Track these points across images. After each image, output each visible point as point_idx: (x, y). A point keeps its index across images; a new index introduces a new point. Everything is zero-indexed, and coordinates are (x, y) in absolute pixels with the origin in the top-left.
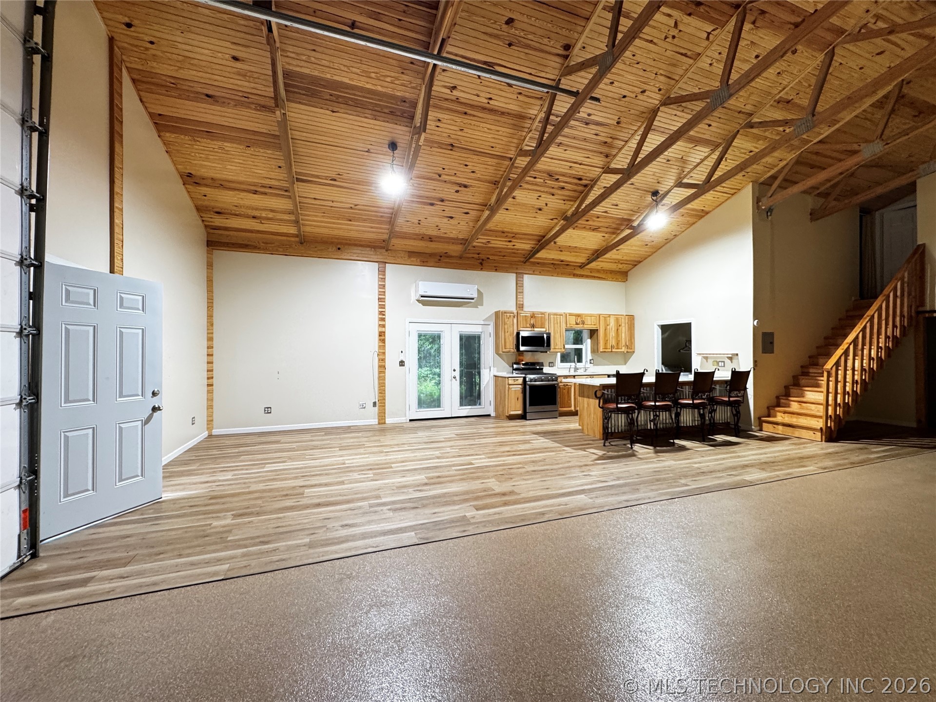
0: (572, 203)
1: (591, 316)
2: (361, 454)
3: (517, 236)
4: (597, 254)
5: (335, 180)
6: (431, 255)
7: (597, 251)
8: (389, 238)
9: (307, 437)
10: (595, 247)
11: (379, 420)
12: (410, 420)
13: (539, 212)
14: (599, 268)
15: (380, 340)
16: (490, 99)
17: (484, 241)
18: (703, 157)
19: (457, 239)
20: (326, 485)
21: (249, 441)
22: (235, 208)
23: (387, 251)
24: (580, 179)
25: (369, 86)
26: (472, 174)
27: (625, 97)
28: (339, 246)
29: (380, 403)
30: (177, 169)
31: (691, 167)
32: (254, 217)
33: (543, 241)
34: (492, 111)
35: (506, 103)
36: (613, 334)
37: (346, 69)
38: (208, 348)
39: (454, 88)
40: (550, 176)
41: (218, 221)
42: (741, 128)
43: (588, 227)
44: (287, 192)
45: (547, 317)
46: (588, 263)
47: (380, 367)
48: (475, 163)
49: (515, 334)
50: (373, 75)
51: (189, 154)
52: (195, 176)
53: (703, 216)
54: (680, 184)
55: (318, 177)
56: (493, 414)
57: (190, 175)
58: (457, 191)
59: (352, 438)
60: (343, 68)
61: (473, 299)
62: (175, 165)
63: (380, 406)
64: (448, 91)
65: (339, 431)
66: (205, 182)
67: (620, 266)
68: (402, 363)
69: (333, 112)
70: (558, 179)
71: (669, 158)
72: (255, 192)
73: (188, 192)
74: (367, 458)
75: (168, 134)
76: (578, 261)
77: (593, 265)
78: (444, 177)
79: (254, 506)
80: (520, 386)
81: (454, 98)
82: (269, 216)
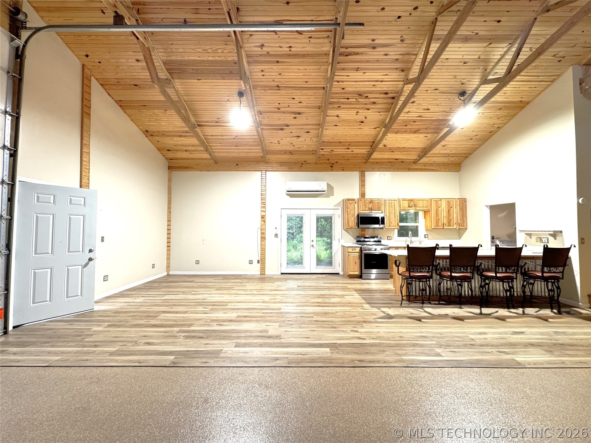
0: (387, 114)
1: (423, 200)
3: (352, 144)
4: (425, 152)
5: (217, 122)
6: (295, 163)
7: (424, 149)
8: (265, 154)
10: (422, 145)
11: (261, 272)
12: (282, 274)
13: (362, 124)
14: (431, 162)
15: (262, 220)
16: (290, 47)
17: (328, 150)
18: (503, 53)
19: (308, 151)
22: (175, 147)
23: (266, 163)
24: (386, 93)
25: (210, 59)
26: (300, 104)
27: (399, 17)
28: (237, 163)
29: (262, 261)
30: (140, 129)
31: (493, 64)
32: (186, 151)
33: (373, 145)
34: (296, 56)
35: (303, 48)
36: (444, 214)
37: (193, 51)
38: (168, 226)
39: (262, 46)
40: (360, 95)
41: (170, 155)
42: (539, 15)
43: (409, 130)
45: (383, 202)
46: (420, 160)
47: (262, 238)
48: (299, 96)
49: (356, 215)
50: (210, 51)
51: (142, 120)
52: (149, 131)
53: (525, 106)
54: (485, 81)
55: (207, 122)
56: (341, 273)
57: (147, 131)
58: (295, 118)
60: (191, 51)
61: (324, 191)
62: (138, 127)
63: (261, 263)
64: (259, 49)
66: (155, 134)
67: (453, 159)
68: (276, 235)
69: (198, 80)
70: (367, 97)
71: (466, 61)
72: (181, 136)
73: (150, 141)
75: (128, 111)
76: (411, 158)
77: (424, 160)
78: (282, 109)
80: (358, 254)
81: (266, 53)
82: (193, 149)
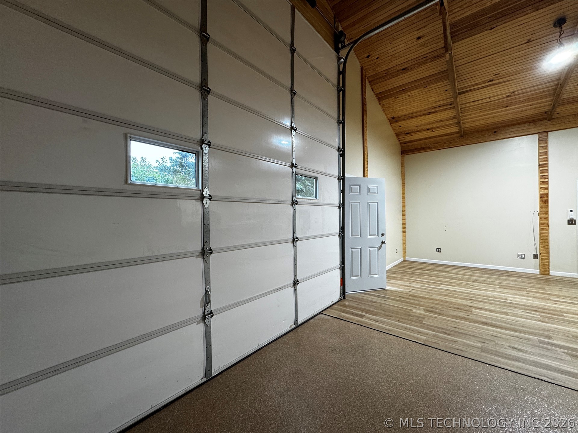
2: (523, 296)
5: (492, 80)
8: (554, 107)
9: (470, 272)
11: (541, 271)
15: (541, 201)
20: (491, 311)
21: (427, 268)
22: (417, 128)
23: (550, 120)
28: (495, 131)
29: (543, 257)
32: (428, 129)
38: (403, 211)
41: (407, 138)
44: (452, 105)
47: (541, 224)
51: (393, 107)
52: (396, 117)
55: (477, 84)
57: (393, 118)
59: (512, 281)
62: (386, 116)
63: (542, 259)
65: (497, 273)
66: (401, 119)
68: (572, 222)
69: (491, 29)
72: (429, 114)
73: (392, 128)
74: (530, 300)
75: (384, 101)
79: (437, 308)
82: (438, 125)
